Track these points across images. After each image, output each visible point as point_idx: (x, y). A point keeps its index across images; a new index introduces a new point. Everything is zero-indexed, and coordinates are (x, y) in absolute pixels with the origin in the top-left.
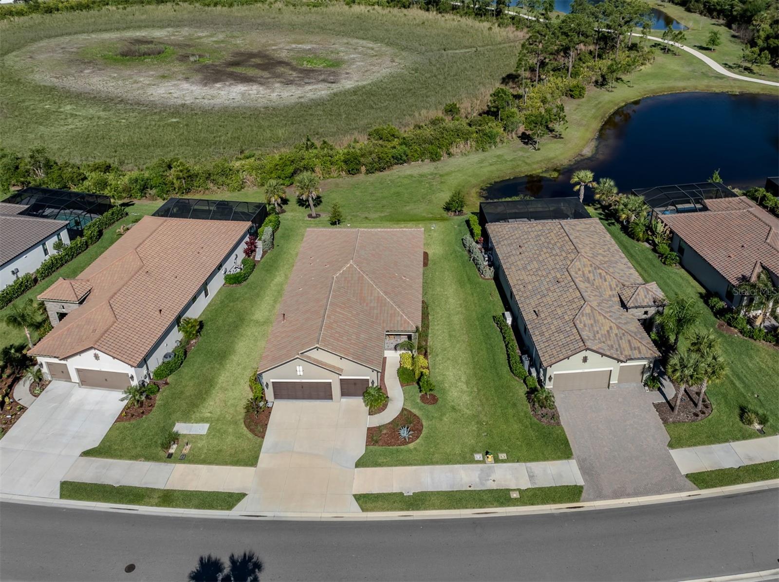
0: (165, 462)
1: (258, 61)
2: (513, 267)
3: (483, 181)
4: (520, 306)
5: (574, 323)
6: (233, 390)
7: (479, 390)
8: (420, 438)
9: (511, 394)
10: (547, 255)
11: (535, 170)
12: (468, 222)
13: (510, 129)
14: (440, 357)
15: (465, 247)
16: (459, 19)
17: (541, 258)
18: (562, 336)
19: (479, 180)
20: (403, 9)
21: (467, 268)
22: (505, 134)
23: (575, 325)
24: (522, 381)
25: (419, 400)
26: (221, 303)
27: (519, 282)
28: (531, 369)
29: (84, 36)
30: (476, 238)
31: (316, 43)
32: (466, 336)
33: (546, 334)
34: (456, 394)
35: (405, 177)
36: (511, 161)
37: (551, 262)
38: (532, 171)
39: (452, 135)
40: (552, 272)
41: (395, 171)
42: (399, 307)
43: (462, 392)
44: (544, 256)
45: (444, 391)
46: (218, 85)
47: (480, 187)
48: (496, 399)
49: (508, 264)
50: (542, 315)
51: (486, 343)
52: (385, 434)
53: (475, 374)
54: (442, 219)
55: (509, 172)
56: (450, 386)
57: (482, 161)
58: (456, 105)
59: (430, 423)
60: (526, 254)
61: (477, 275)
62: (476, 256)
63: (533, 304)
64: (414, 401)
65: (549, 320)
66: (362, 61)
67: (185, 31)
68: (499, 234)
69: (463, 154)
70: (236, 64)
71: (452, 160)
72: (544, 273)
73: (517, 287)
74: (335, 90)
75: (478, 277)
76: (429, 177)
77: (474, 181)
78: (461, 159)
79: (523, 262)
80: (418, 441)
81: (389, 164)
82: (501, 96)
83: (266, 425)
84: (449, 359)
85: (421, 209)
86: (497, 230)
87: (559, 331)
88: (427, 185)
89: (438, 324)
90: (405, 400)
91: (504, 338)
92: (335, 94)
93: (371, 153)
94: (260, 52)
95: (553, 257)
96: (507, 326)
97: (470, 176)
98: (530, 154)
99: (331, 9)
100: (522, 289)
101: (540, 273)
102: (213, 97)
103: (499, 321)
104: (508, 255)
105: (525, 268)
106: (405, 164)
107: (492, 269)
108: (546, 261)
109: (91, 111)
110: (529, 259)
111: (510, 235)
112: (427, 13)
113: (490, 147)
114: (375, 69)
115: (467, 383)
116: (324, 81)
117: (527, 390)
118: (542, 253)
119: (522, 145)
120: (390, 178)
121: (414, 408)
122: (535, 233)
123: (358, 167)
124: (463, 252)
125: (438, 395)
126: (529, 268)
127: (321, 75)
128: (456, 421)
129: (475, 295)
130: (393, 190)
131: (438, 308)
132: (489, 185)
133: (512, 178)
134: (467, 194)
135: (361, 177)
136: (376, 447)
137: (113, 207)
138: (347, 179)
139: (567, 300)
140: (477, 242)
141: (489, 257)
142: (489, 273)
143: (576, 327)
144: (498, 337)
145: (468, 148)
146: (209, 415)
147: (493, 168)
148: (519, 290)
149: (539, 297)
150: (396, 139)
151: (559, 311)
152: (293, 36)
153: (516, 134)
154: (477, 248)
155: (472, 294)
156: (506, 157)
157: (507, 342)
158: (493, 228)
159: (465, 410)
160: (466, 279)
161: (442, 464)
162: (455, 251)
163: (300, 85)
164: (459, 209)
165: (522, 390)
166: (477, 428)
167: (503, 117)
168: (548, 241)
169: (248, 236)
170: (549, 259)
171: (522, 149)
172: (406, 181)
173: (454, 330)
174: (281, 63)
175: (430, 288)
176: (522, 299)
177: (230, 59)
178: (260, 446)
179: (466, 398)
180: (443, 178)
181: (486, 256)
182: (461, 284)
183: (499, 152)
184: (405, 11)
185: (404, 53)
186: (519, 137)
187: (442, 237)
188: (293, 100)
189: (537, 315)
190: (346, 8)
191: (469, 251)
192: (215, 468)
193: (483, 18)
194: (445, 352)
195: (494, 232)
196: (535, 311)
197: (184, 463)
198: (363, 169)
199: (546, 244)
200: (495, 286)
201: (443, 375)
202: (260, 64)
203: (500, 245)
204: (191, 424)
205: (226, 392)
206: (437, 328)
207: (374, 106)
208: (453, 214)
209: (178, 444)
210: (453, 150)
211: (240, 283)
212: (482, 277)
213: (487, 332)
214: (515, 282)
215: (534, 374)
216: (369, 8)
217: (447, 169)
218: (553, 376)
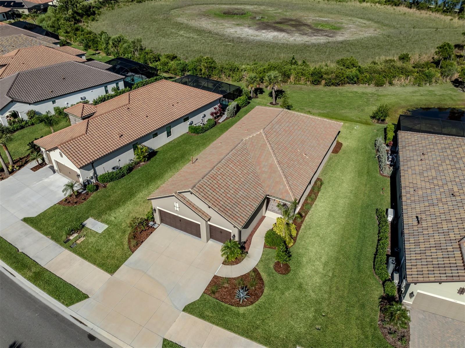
0: (61, 245)
1: (293, 23)
2: (410, 170)
3: (411, 106)
4: (404, 207)
5: (459, 245)
6: (141, 205)
7: (334, 276)
8: (254, 305)
9: (364, 293)
10: (449, 167)
11: (459, 105)
12: (385, 129)
13: (446, 74)
14: (311, 231)
15: (375, 147)
16: (431, 13)
17: (441, 168)
18: (440, 254)
19: (408, 104)
20: (394, 6)
21: (371, 163)
22: (441, 78)
23: (460, 248)
24: (381, 283)
25: (272, 266)
26: (178, 143)
27: (411, 185)
28: (395, 274)
29: (214, 5)
30: (388, 142)
31: (332, 18)
32: (344, 220)
33: (422, 246)
34: (309, 272)
35: (352, 92)
36: (440, 95)
37: (451, 174)
38: (455, 106)
39: (398, 71)
40: (449, 184)
41: (346, 88)
42: (286, 178)
43: (317, 272)
44: (445, 167)
45: (299, 264)
46: (263, 31)
47: (407, 109)
48: (346, 291)
49: (406, 166)
50: (424, 224)
51: (360, 232)
52: (225, 288)
53: (337, 259)
54: (366, 123)
55: (435, 102)
56: (307, 262)
57: (415, 92)
58: (408, 55)
59: (271, 292)
60: (427, 161)
61: (377, 170)
62: (381, 155)
63: (418, 210)
64: (268, 264)
65: (430, 231)
66: (355, 29)
67: (262, 8)
68: (407, 140)
69: (402, 86)
70: (280, 23)
71: (392, 88)
72: (440, 183)
73: (408, 189)
74: (330, 41)
75: (377, 172)
76: (370, 95)
77: (403, 103)
78: (398, 88)
79: (421, 168)
80: (250, 307)
81: (343, 82)
82: (446, 49)
83: (142, 242)
84: (318, 235)
85: (353, 114)
86: (406, 137)
87: (438, 247)
88: (365, 100)
89: (324, 202)
90: (261, 261)
91: (379, 233)
92: (329, 42)
93: (332, 72)
94: (297, 19)
95: (455, 170)
96: (386, 221)
97: (401, 100)
98: (458, 93)
99: (349, 3)
100: (412, 193)
101: (435, 182)
102: (257, 36)
103: (381, 216)
104: (409, 159)
105: (421, 174)
106: (355, 85)
107: (392, 168)
108: (445, 172)
109: (191, 35)
110: (429, 167)
111: (417, 143)
112: (409, 9)
113: (426, 84)
114: (361, 33)
115: (326, 264)
116: (326, 35)
117: (382, 294)
118: (443, 164)
119: (453, 87)
120: (340, 91)
121: (265, 272)
122: (443, 145)
123: (320, 80)
124: (373, 150)
125: (292, 267)
126: (425, 175)
127: (326, 33)
128: (297, 300)
129: (368, 186)
130: (338, 98)
131: (330, 188)
132: (415, 109)
133: (436, 107)
134: (395, 111)
135: (320, 87)
136: (210, 298)
137: (158, 75)
138: (310, 87)
139: (458, 216)
140: (387, 145)
141: (393, 158)
142: (388, 171)
143: (461, 251)
144: (374, 229)
145: (407, 82)
146: (113, 219)
147: (423, 98)
148: (409, 192)
149: (427, 204)
150: (354, 68)
151: (445, 226)
152: (320, 14)
153: (450, 79)
154: (385, 149)
155: (366, 185)
156: (436, 93)
157: (380, 238)
158: (403, 135)
159: (311, 292)
160: (366, 171)
161: (260, 342)
162: (366, 147)
163: (310, 36)
164: (382, 118)
165: (378, 292)
166: (313, 316)
167: (443, 66)
168: (454, 154)
169: (219, 104)
170: (450, 171)
171: (451, 89)
172: (350, 95)
173: (335, 211)
174: (305, 25)
175: (332, 170)
176: (409, 201)
177: (278, 20)
178: (126, 259)
179: (317, 279)
180: (379, 97)
181: (391, 157)
182: (360, 174)
183: (431, 88)
184: (395, 7)
185: (384, 28)
186: (452, 82)
187: (360, 135)
188: (303, 42)
189: (418, 222)
190: (358, 3)
191: (378, 150)
192: (86, 263)
193: (448, 14)
194: (318, 228)
195: (403, 139)
196: (417, 217)
197: (71, 251)
198: (323, 82)
199: (450, 157)
200: (389, 183)
201: (306, 249)
202: (293, 24)
203: (404, 150)
204: (98, 222)
205: (136, 205)
206: (321, 204)
207: (350, 50)
208: (376, 121)
209: (79, 234)
210: (395, 81)
211: (198, 133)
212: (380, 173)
213: (365, 221)
214: (407, 184)
215: (396, 281)
216: (373, 5)
217: (385, 92)
218: (415, 294)
